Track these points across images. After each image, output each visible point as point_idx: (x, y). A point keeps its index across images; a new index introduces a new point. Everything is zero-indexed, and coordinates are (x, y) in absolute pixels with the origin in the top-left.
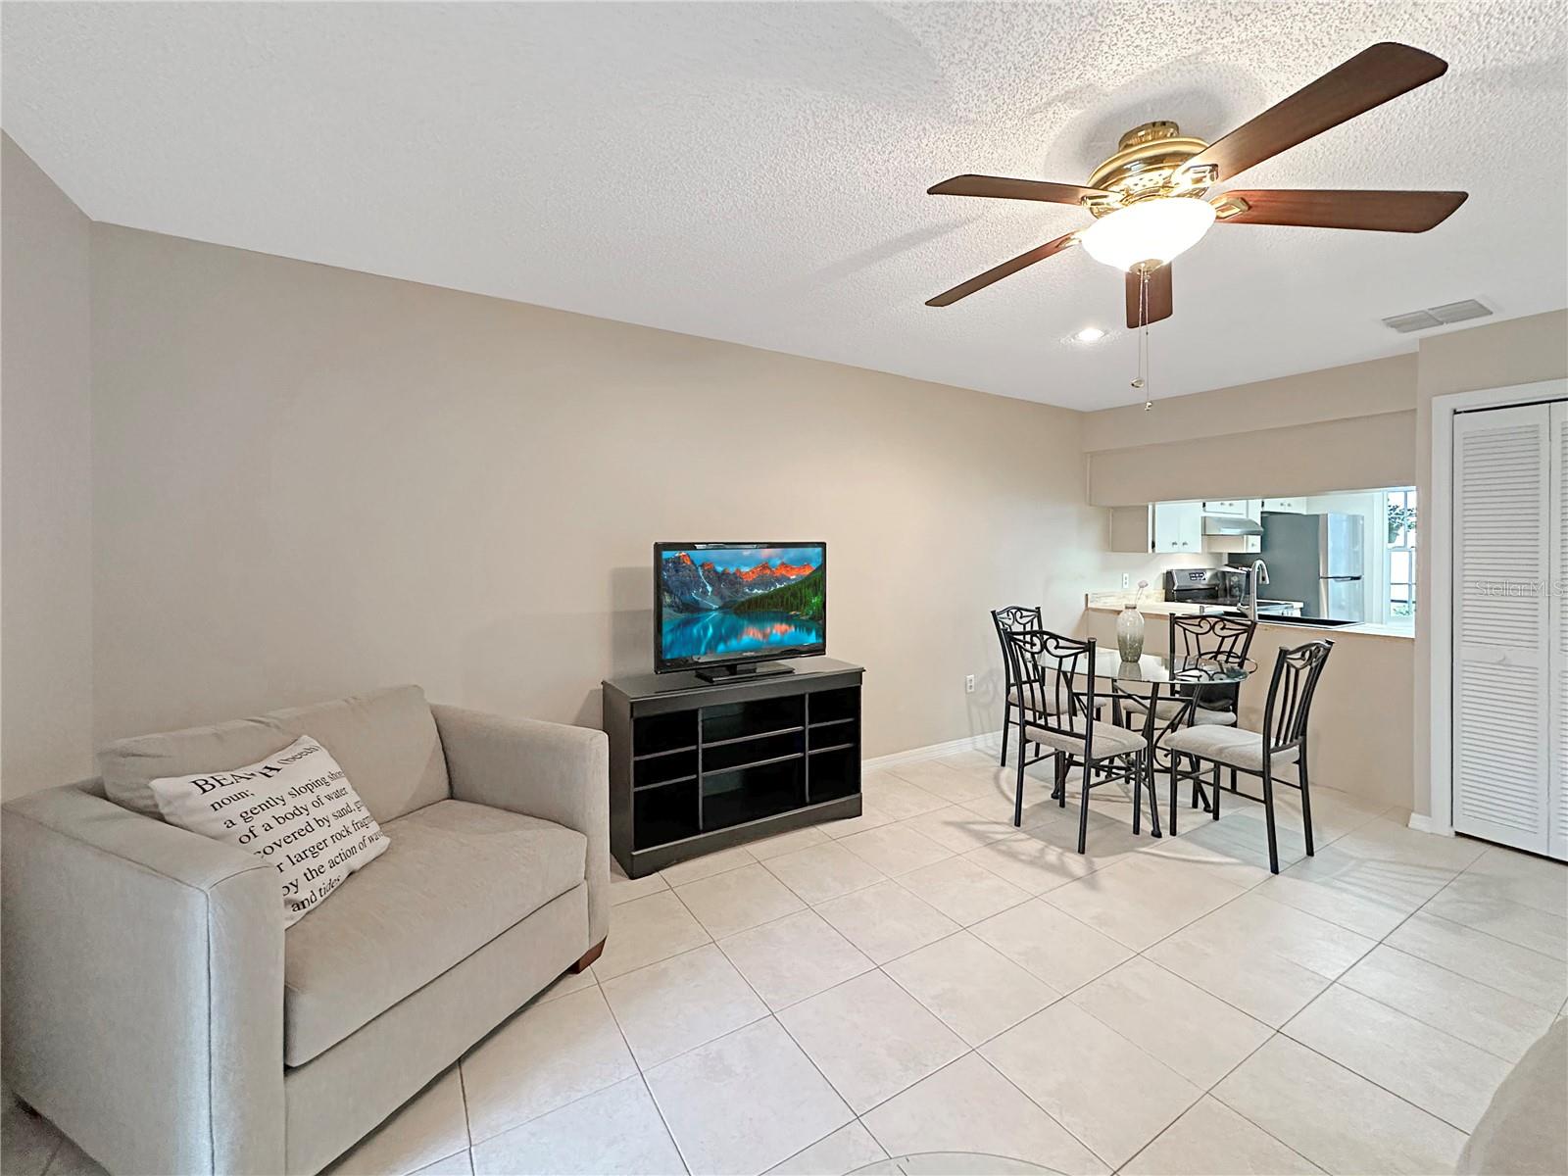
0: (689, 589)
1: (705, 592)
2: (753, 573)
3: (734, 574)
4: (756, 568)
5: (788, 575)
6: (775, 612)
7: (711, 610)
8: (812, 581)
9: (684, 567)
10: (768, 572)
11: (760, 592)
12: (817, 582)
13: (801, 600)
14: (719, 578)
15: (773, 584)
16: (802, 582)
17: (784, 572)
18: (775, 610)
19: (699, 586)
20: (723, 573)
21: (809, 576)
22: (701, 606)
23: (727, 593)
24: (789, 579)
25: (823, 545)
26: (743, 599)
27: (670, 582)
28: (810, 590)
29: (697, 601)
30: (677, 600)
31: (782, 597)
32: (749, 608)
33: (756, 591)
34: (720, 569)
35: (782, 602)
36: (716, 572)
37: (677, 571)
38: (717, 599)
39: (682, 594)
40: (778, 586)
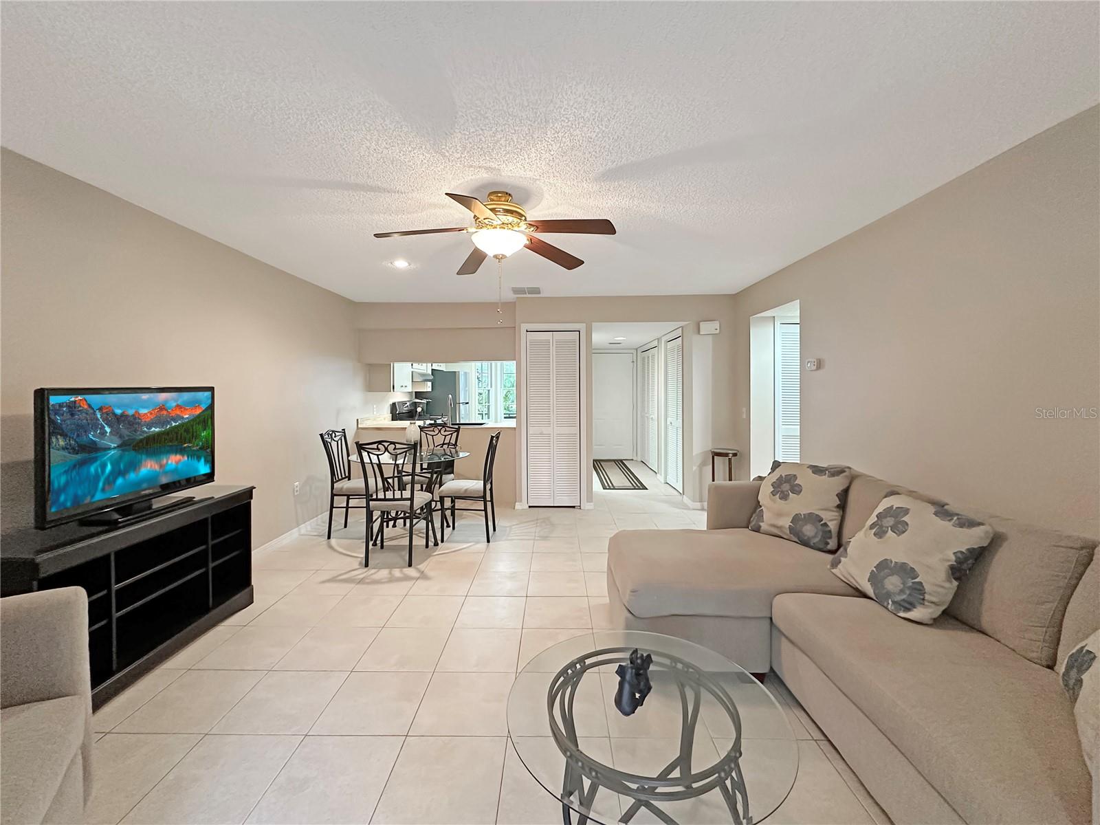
0: (85, 432)
1: (103, 433)
2: (151, 414)
3: (133, 415)
4: (153, 410)
5: (182, 415)
6: (171, 446)
7: (109, 449)
8: (202, 418)
9: (78, 411)
10: (165, 413)
11: (157, 430)
12: (207, 418)
13: (193, 434)
14: (117, 420)
15: (169, 423)
16: (193, 420)
17: (178, 413)
18: (171, 444)
19: (97, 428)
20: (122, 415)
21: (199, 416)
22: (99, 446)
23: (125, 432)
24: (183, 418)
25: (212, 389)
26: (141, 437)
27: (64, 426)
28: (200, 426)
29: (94, 442)
30: (72, 442)
31: (177, 433)
32: (147, 443)
33: (153, 429)
34: (118, 412)
35: (177, 437)
36: (115, 415)
37: (72, 415)
38: (115, 438)
39: (78, 436)
40: (174, 424)
